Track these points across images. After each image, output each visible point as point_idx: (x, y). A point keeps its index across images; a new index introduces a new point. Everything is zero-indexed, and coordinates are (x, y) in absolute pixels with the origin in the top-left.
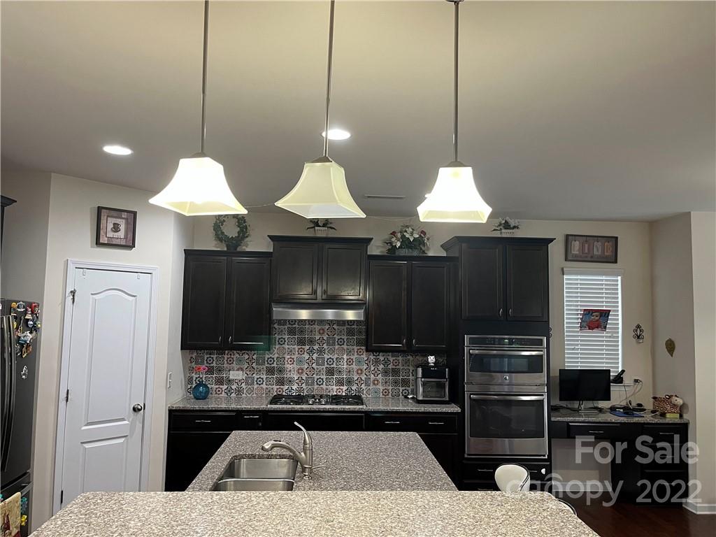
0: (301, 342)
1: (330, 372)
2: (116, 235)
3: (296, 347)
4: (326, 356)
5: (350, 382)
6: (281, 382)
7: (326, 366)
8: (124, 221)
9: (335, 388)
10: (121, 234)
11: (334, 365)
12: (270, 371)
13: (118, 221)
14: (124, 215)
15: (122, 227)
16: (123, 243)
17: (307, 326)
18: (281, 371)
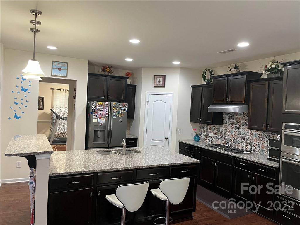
0: (233, 123)
1: (243, 138)
2: (160, 83)
3: (231, 125)
4: (242, 131)
5: (251, 144)
6: (225, 140)
7: (241, 135)
8: (162, 79)
9: (245, 146)
10: (161, 83)
11: (245, 135)
12: (222, 134)
13: (160, 79)
14: (162, 77)
15: (162, 81)
16: (161, 86)
17: (235, 116)
18: (225, 135)
